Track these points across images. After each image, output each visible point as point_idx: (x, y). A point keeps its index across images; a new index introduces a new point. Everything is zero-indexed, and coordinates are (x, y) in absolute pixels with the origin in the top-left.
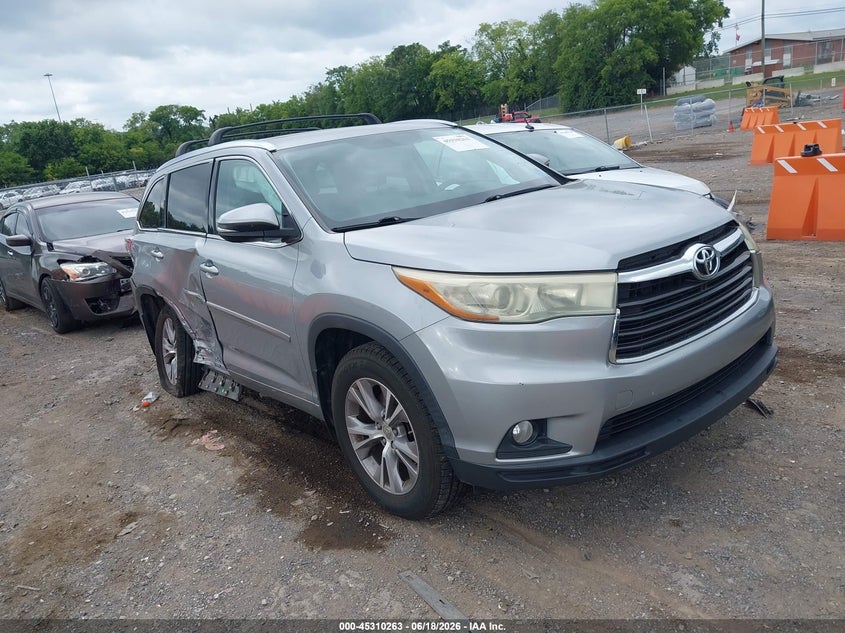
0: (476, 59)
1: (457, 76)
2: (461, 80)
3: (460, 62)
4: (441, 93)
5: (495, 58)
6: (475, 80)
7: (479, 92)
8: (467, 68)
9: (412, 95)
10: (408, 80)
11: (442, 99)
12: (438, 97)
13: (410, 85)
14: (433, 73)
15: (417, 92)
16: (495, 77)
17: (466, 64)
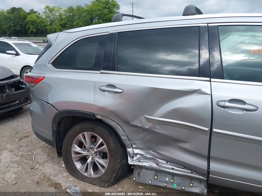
0: (44, 17)
1: (37, 22)
2: (38, 23)
3: (38, 17)
4: (31, 26)
5: (51, 18)
6: (44, 24)
7: (45, 28)
8: (41, 19)
9: (18, 26)
10: (17, 20)
11: (31, 29)
12: (29, 28)
13: (18, 22)
14: (28, 19)
15: (21, 25)
16: (51, 24)
17: (40, 18)
